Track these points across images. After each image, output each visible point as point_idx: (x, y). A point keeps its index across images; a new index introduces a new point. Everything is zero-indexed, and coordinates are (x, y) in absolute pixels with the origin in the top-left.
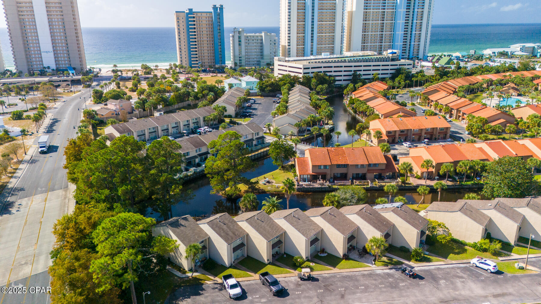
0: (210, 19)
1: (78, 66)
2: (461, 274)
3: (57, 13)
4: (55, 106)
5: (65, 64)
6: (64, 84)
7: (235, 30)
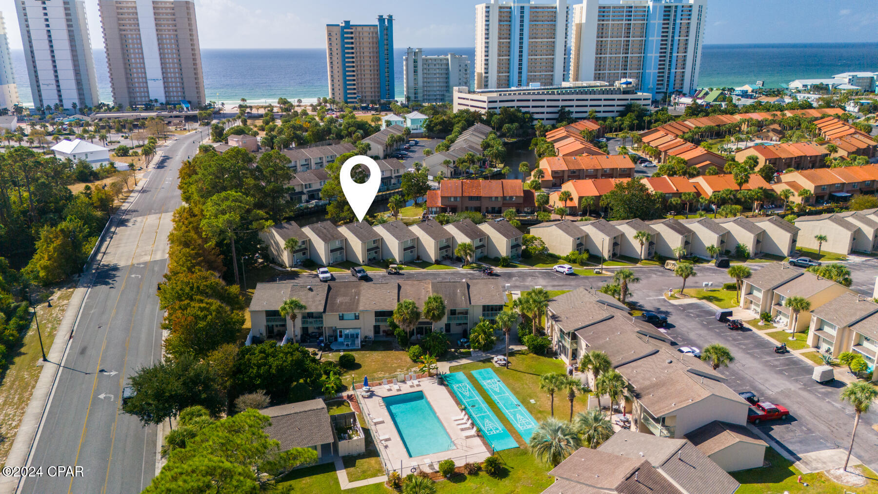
0: (374, 35)
1: (194, 100)
2: (537, 275)
3: (169, 28)
4: (166, 144)
5: (178, 97)
6: (176, 121)
7: (410, 51)
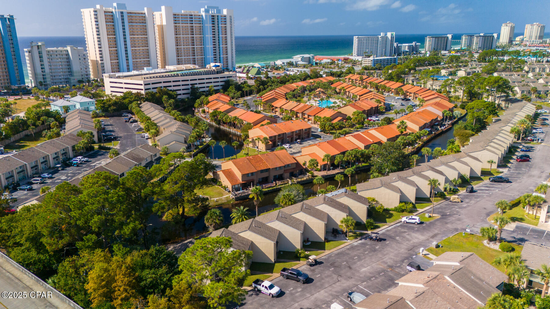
2: (403, 230)
